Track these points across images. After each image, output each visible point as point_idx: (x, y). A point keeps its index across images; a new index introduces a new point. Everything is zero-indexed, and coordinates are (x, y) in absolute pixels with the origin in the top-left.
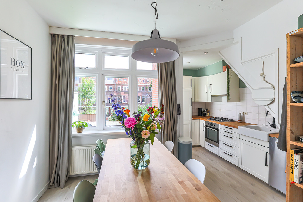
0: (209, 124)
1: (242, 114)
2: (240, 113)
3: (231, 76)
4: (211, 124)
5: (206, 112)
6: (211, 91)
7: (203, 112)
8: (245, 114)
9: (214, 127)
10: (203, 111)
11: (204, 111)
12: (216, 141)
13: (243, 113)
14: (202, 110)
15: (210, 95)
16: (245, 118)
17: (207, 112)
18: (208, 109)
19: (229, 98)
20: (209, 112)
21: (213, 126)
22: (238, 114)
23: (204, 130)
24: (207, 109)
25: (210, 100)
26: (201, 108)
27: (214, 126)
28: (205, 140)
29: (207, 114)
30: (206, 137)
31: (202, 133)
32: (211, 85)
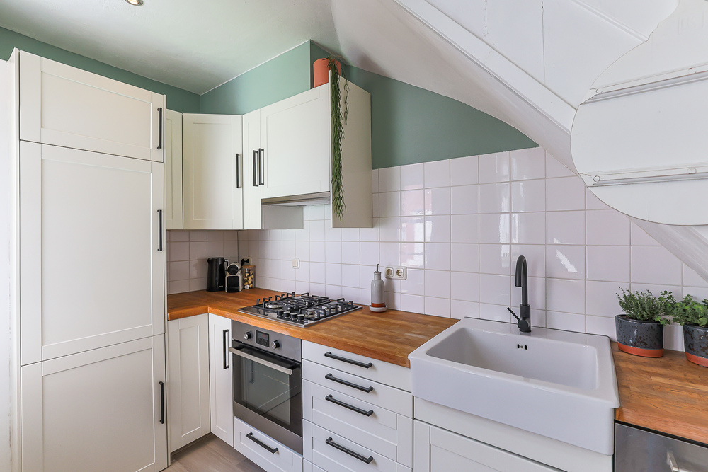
0: (250, 336)
1: (383, 278)
2: (378, 273)
3: (346, 112)
4: (263, 337)
5: (239, 274)
6: (258, 181)
7: (228, 275)
8: (394, 275)
9: (277, 352)
10: (229, 270)
11: (233, 270)
12: (287, 419)
13: (388, 271)
14: (222, 266)
15: (254, 196)
16: (393, 292)
17: (243, 274)
18: (248, 261)
19: (338, 206)
20: (252, 271)
21: (272, 348)
22: (372, 277)
23: (230, 362)
24: (243, 261)
25: (253, 221)
26: (217, 259)
27: (278, 345)
28: (236, 413)
29: (244, 281)
30: (239, 396)
31: (223, 380)
32: (258, 154)
